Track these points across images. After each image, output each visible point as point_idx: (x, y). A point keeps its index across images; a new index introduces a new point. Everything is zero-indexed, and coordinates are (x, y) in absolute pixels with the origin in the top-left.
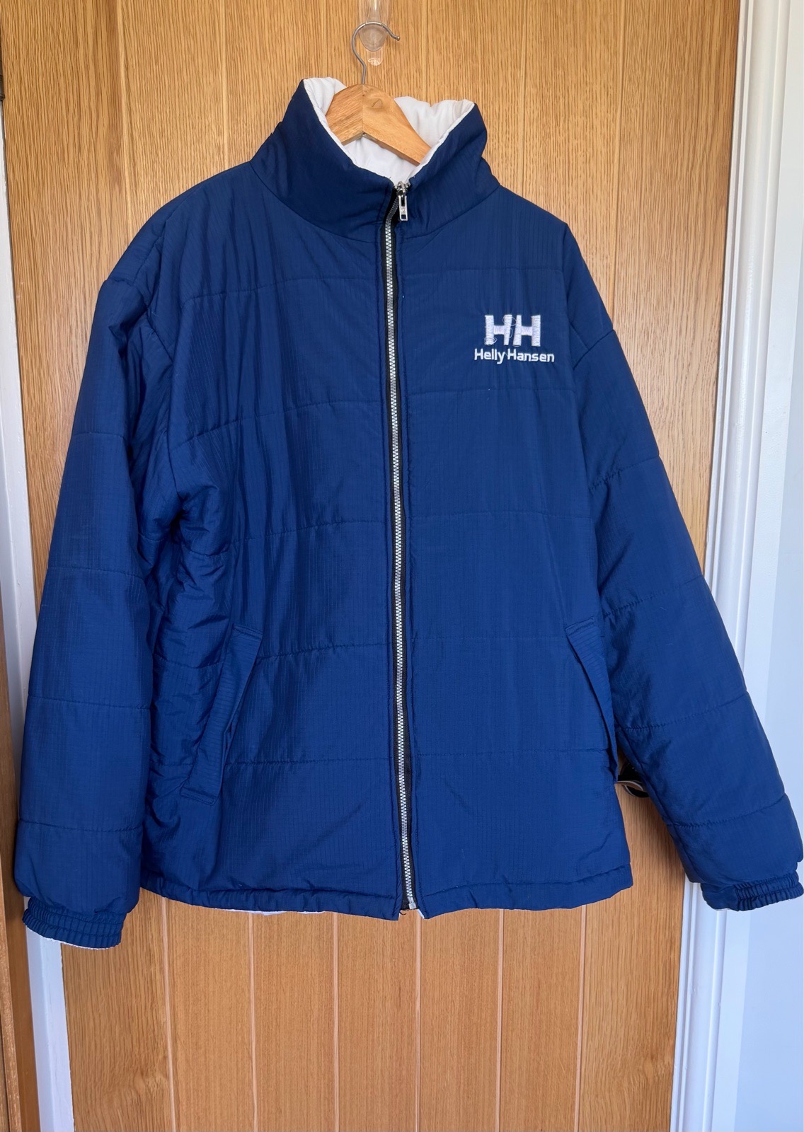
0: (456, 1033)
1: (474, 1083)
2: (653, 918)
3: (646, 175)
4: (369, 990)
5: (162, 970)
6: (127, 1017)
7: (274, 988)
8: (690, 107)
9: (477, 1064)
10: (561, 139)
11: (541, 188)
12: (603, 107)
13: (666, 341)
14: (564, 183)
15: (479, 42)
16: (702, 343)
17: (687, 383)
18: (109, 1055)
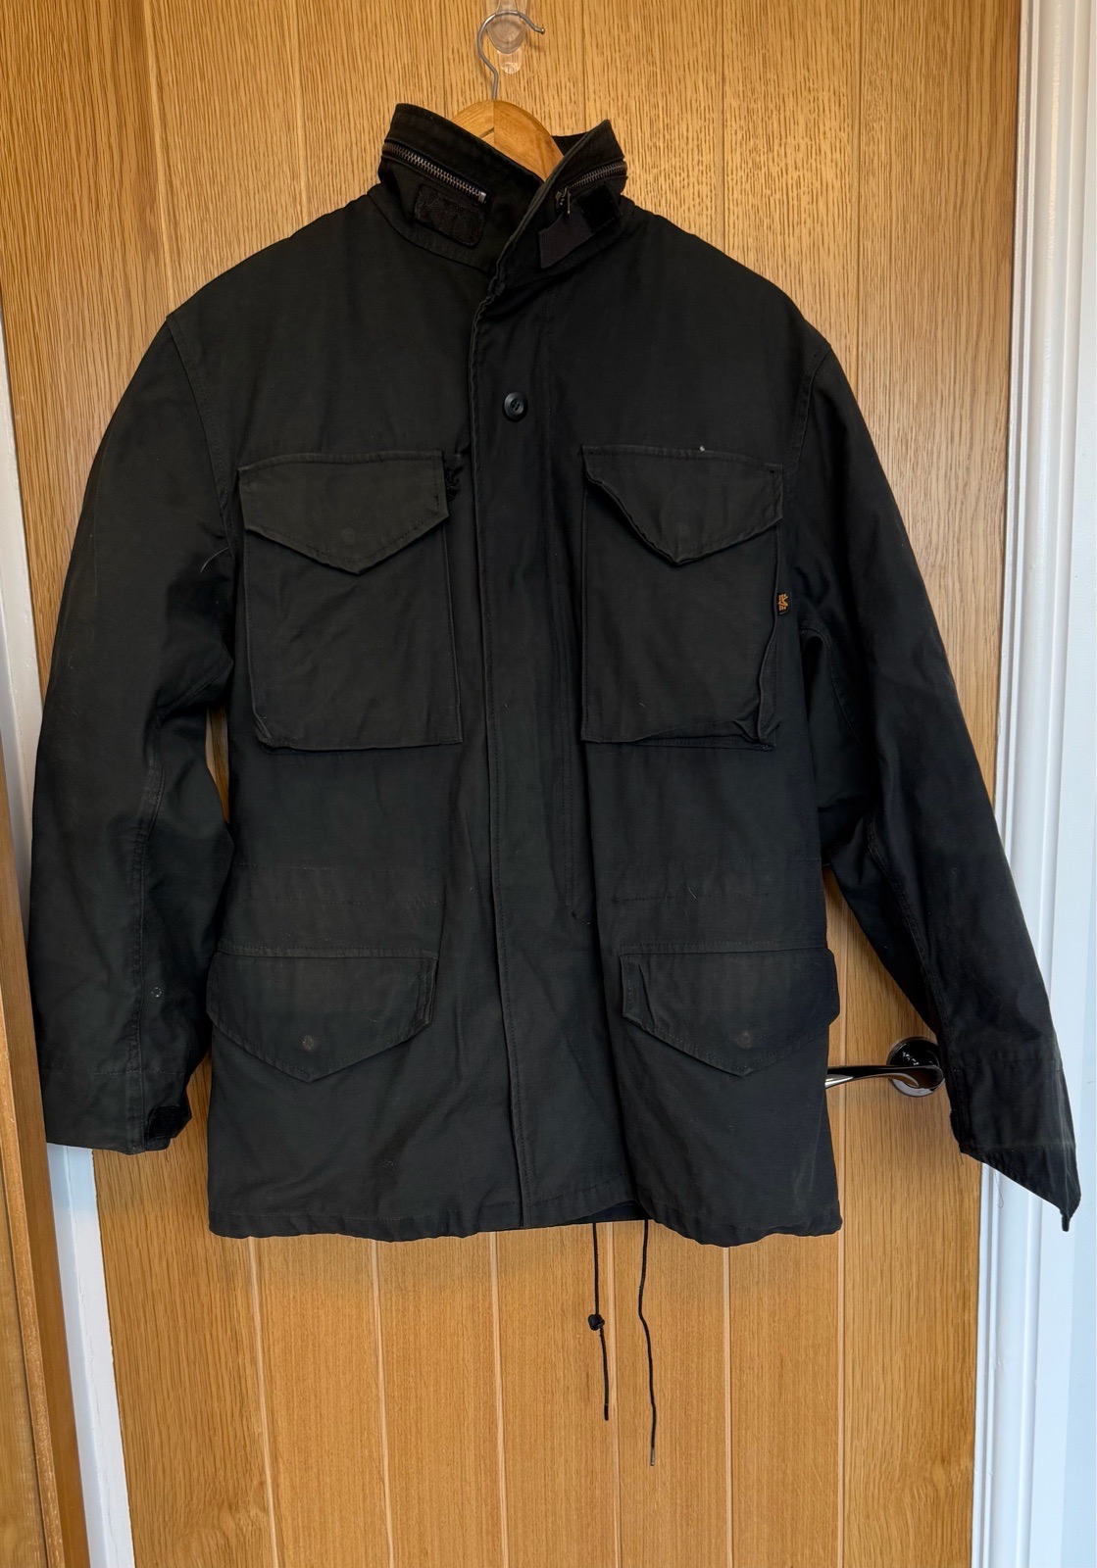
1: (696, 1503)
2: (938, 1266)
3: (897, 217)
4: (544, 1378)
5: (254, 1361)
6: (206, 1431)
7: (411, 1380)
8: (956, 119)
9: (699, 1478)
10: (775, 170)
11: (750, 240)
12: (833, 123)
13: (932, 451)
14: (782, 233)
15: (656, 35)
16: (982, 454)
17: (964, 510)
18: (182, 1482)
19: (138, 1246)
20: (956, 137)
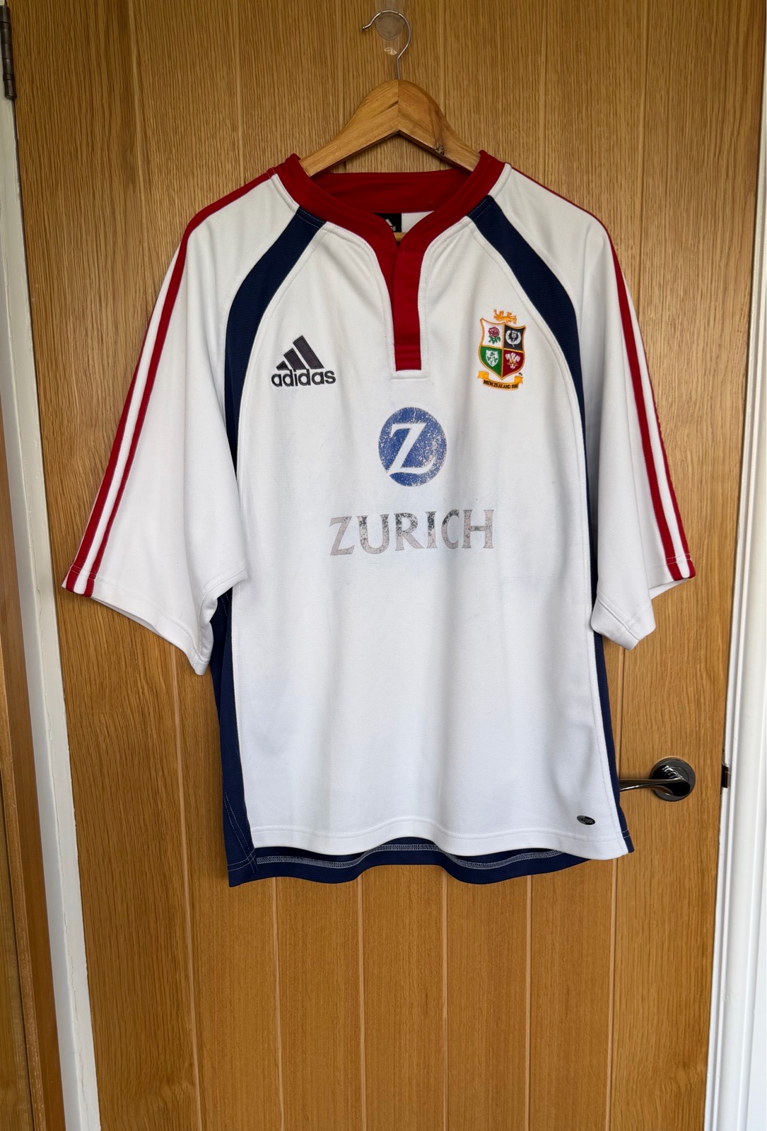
0: (484, 1040)
1: (503, 1091)
2: (685, 924)
3: (672, 161)
4: (395, 997)
5: (187, 977)
6: (152, 1024)
7: (299, 994)
8: (717, 91)
9: (506, 1072)
10: (583, 126)
11: (564, 177)
12: (626, 92)
13: (694, 332)
14: (588, 172)
15: (498, 30)
16: (730, 335)
17: (716, 375)
18: (135, 1062)
19: (106, 893)
20: (717, 104)
